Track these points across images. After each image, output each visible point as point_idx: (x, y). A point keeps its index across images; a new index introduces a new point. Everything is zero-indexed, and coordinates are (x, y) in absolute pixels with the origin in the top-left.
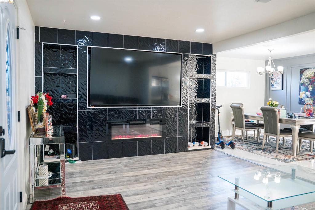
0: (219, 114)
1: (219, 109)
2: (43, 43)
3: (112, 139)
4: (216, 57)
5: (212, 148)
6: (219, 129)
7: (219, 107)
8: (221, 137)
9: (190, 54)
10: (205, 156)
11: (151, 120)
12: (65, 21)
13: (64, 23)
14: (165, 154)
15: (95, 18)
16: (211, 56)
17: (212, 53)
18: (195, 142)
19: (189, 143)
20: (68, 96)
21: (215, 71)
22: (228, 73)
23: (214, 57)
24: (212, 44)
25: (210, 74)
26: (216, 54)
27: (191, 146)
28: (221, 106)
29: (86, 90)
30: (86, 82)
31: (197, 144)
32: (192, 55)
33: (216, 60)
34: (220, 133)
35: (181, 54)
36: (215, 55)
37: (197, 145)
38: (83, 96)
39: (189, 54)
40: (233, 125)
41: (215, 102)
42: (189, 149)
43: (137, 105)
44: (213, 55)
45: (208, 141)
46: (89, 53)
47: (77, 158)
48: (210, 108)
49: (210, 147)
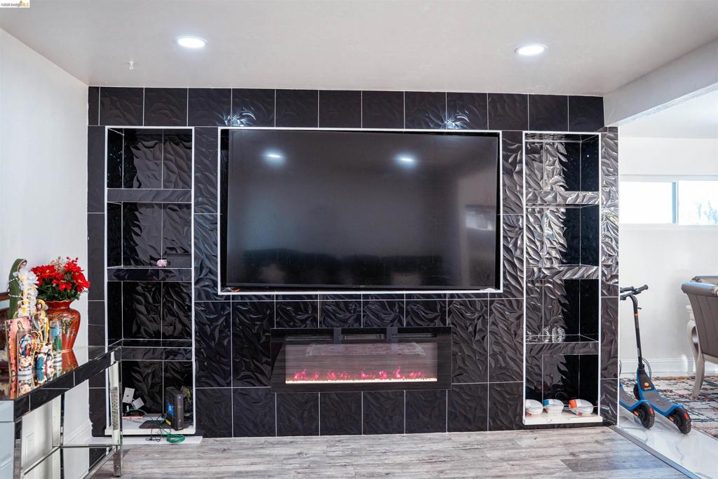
0: (636, 312)
1: (636, 296)
2: (107, 127)
3: (287, 382)
4: (617, 136)
5: (609, 422)
6: (640, 359)
7: (636, 292)
8: (647, 384)
9: (529, 132)
10: (573, 454)
11: (401, 331)
12: (132, 63)
13: (131, 68)
14: (447, 433)
15: (191, 43)
16: (600, 134)
17: (602, 124)
18: (551, 401)
19: (528, 404)
20: (169, 263)
21: (616, 181)
22: (682, 184)
23: (609, 138)
24: (601, 99)
25: (598, 190)
26: (616, 128)
27: (534, 411)
28: (646, 288)
29: (217, 245)
30: (217, 223)
31: (555, 406)
32: (533, 136)
33: (617, 145)
34: (644, 373)
35: (497, 135)
36: (614, 130)
37: (555, 411)
38: (207, 263)
39: (524, 132)
40: (696, 345)
41: (616, 276)
42: (527, 421)
43: (361, 286)
44: (606, 130)
45: (593, 401)
46: (225, 146)
47: (191, 430)
48: (600, 297)
49: (599, 419)
